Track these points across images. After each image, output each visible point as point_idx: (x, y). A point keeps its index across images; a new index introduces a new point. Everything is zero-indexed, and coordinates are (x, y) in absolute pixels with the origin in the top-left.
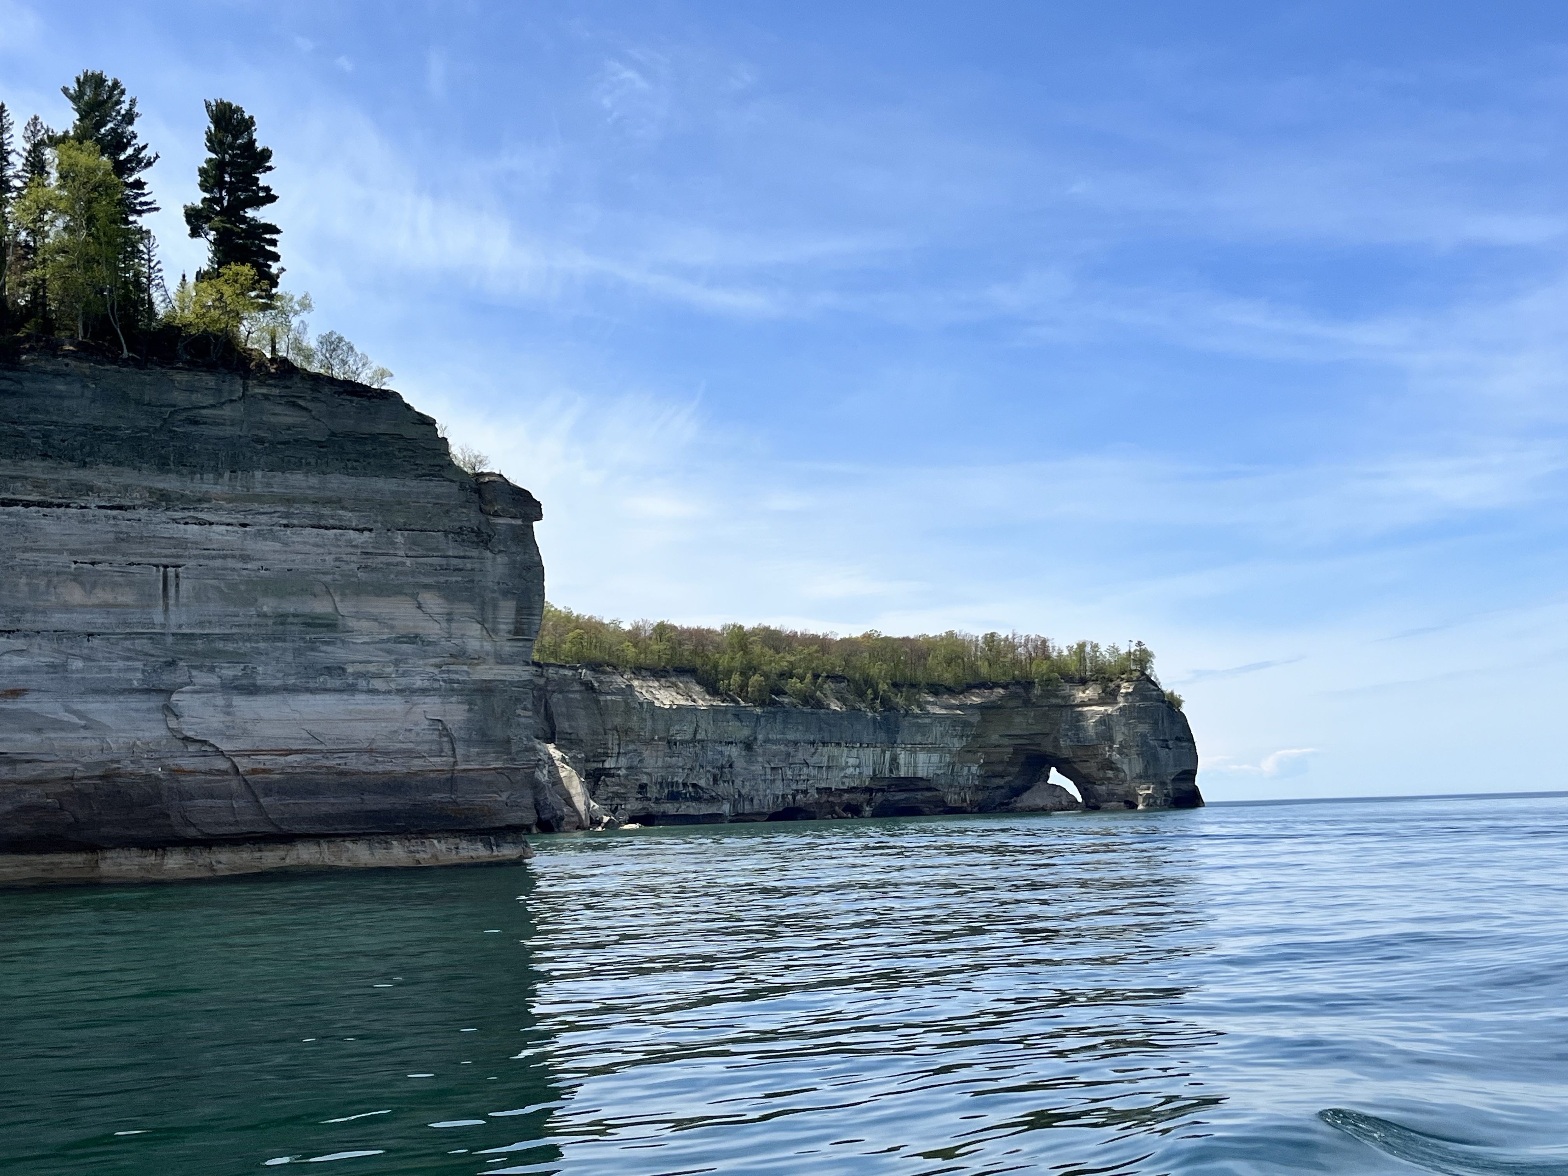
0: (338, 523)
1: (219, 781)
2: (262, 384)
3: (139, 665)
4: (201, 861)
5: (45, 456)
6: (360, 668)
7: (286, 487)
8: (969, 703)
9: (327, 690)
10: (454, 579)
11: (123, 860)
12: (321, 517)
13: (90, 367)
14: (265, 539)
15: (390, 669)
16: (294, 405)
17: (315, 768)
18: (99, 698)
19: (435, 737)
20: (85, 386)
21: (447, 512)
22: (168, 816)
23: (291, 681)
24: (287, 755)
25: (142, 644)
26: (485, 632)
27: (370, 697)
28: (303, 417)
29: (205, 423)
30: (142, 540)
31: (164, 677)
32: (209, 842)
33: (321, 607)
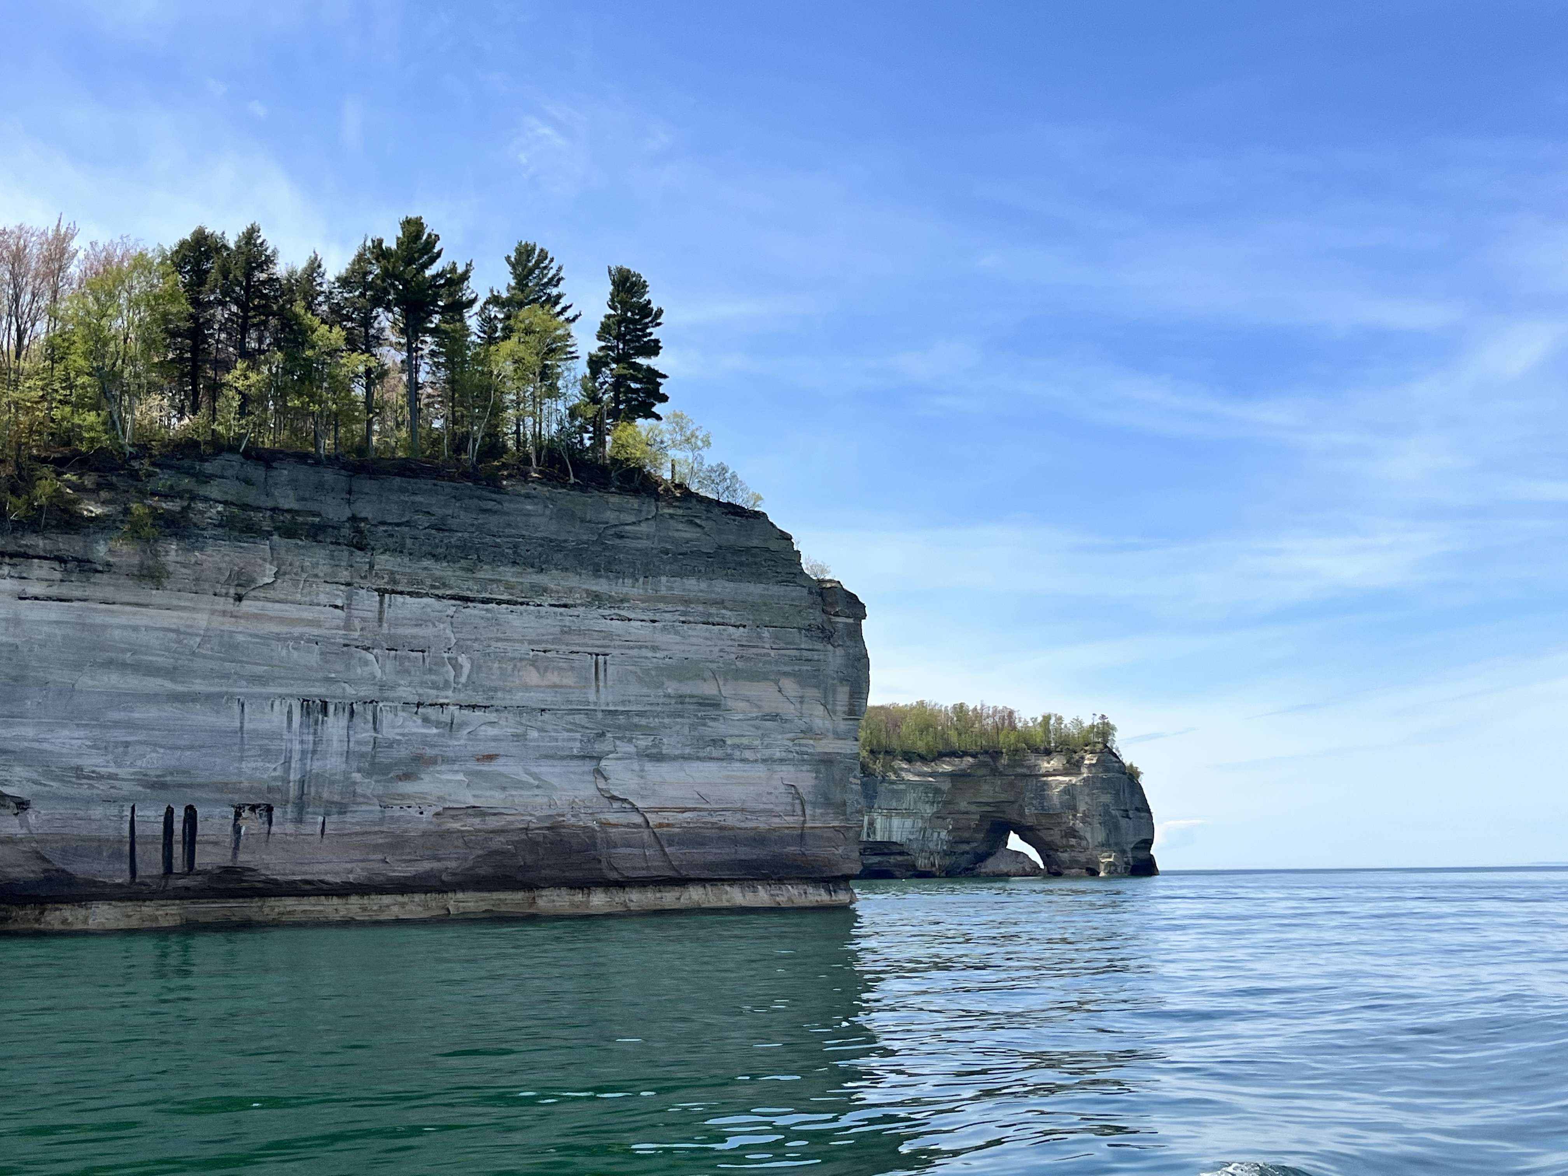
0: (721, 621)
1: (634, 833)
2: (670, 505)
3: (578, 736)
4: (617, 899)
5: (514, 563)
6: (737, 741)
7: (684, 590)
8: (941, 770)
9: (711, 759)
10: (805, 668)
11: (556, 898)
12: (710, 615)
13: (548, 491)
14: (669, 633)
15: (757, 743)
16: (691, 523)
17: (703, 823)
18: (550, 762)
19: (790, 800)
20: (546, 507)
21: (800, 612)
22: (600, 861)
23: (687, 751)
24: (683, 812)
25: (580, 719)
26: (826, 712)
27: (741, 765)
28: (697, 533)
29: (628, 537)
30: (580, 632)
31: (596, 746)
32: (622, 884)
33: (708, 689)
